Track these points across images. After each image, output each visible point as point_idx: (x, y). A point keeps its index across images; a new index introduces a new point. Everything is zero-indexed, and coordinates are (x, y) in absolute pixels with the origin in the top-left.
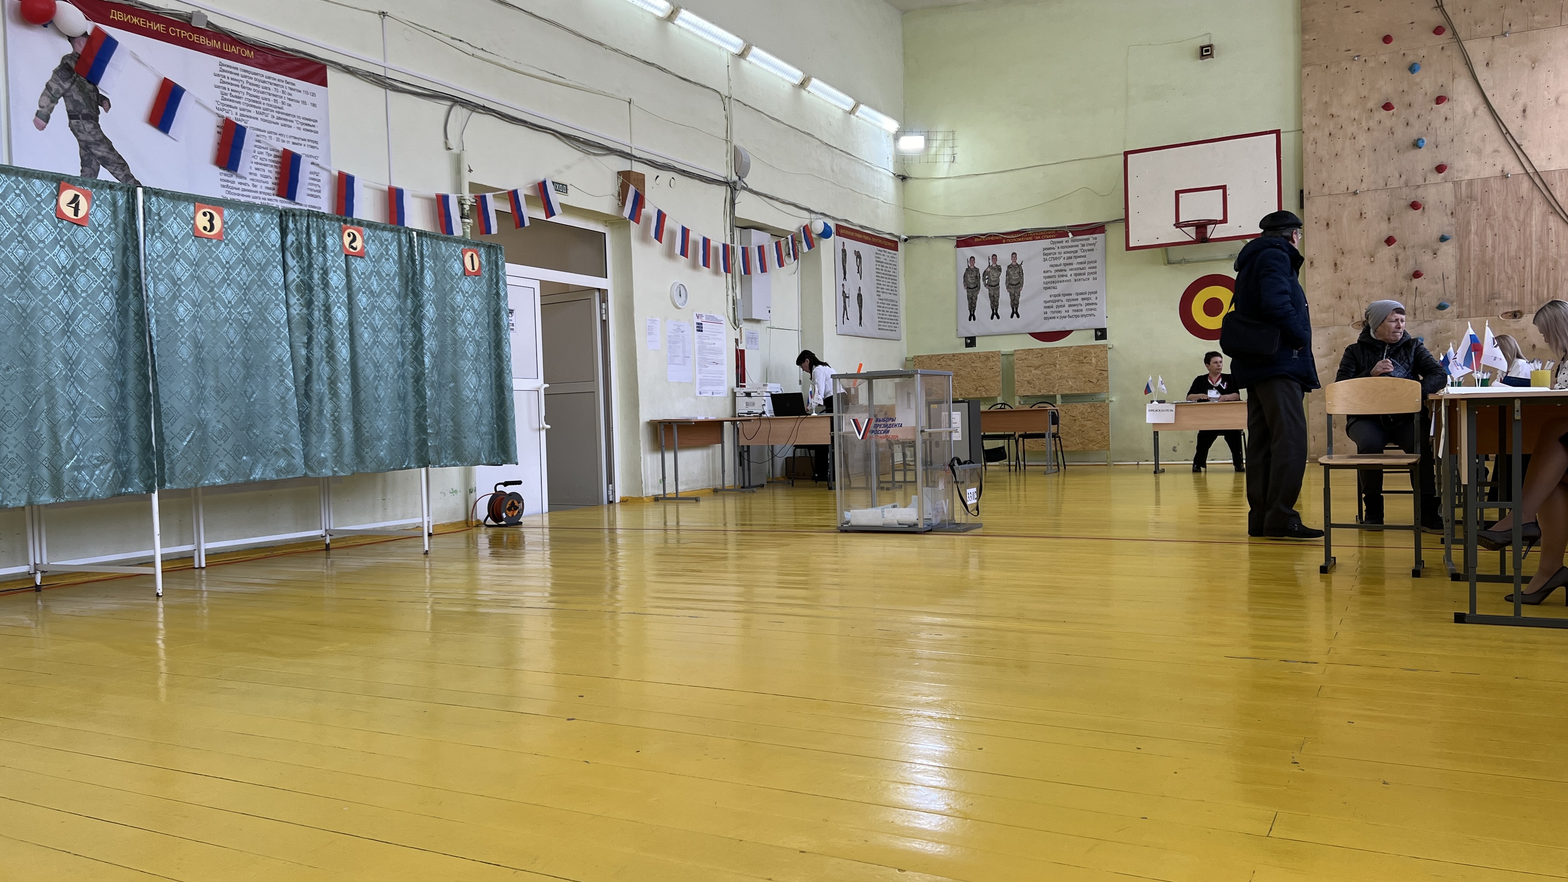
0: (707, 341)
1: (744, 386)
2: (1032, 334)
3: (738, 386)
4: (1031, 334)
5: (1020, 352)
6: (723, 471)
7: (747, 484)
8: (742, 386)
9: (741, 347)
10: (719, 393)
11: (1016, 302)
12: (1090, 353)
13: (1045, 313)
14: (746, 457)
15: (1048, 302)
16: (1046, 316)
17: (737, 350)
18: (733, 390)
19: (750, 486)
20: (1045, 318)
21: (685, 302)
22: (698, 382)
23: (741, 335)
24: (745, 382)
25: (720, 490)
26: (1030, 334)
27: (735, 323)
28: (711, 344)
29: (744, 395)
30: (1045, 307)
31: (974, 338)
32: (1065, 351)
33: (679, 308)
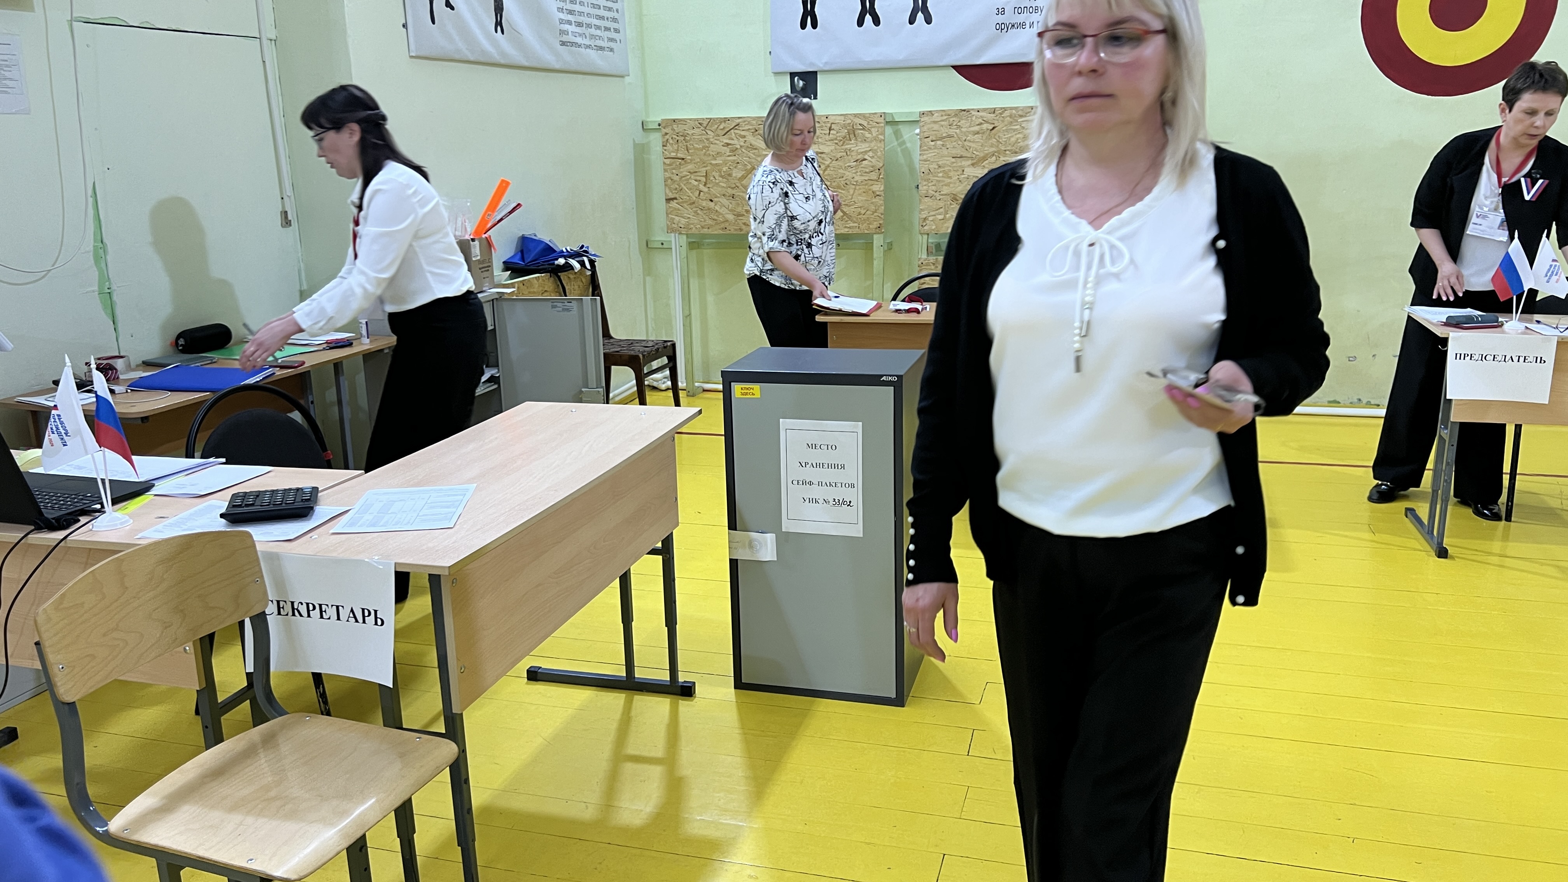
2: (962, 69)
4: (958, 68)
5: (936, 118)
13: (1001, 12)
16: (1000, 19)
20: (1001, 27)
26: (954, 67)
31: (814, 74)
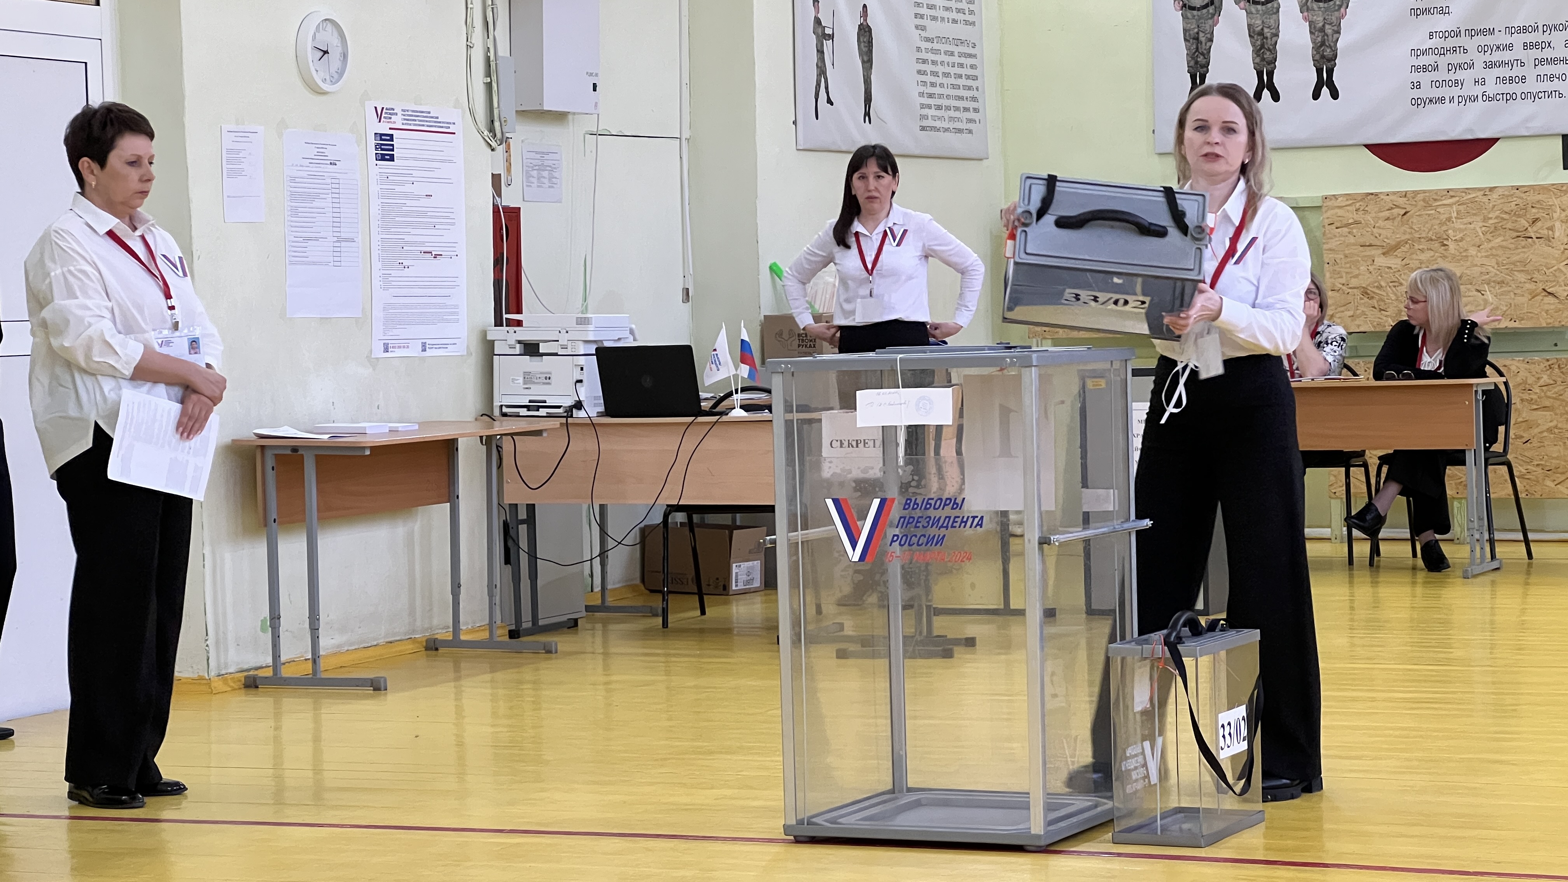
0: (408, 188)
1: (519, 323)
2: (1381, 150)
3: (498, 322)
4: (1372, 148)
5: (1340, 202)
6: (456, 586)
7: (527, 624)
8: (511, 323)
9: (509, 199)
10: (444, 346)
11: (1328, 52)
12: (1549, 210)
13: (1417, 86)
14: (524, 543)
15: (1424, 52)
16: (1416, 93)
17: (496, 210)
18: (484, 333)
19: (537, 629)
20: (1417, 102)
21: (341, 73)
22: (378, 313)
23: (508, 161)
24: (519, 311)
25: (446, 644)
26: (1367, 146)
27: (492, 130)
28: (418, 197)
29: (518, 349)
30: (1417, 69)
32: (1473, 201)
33: (325, 93)
